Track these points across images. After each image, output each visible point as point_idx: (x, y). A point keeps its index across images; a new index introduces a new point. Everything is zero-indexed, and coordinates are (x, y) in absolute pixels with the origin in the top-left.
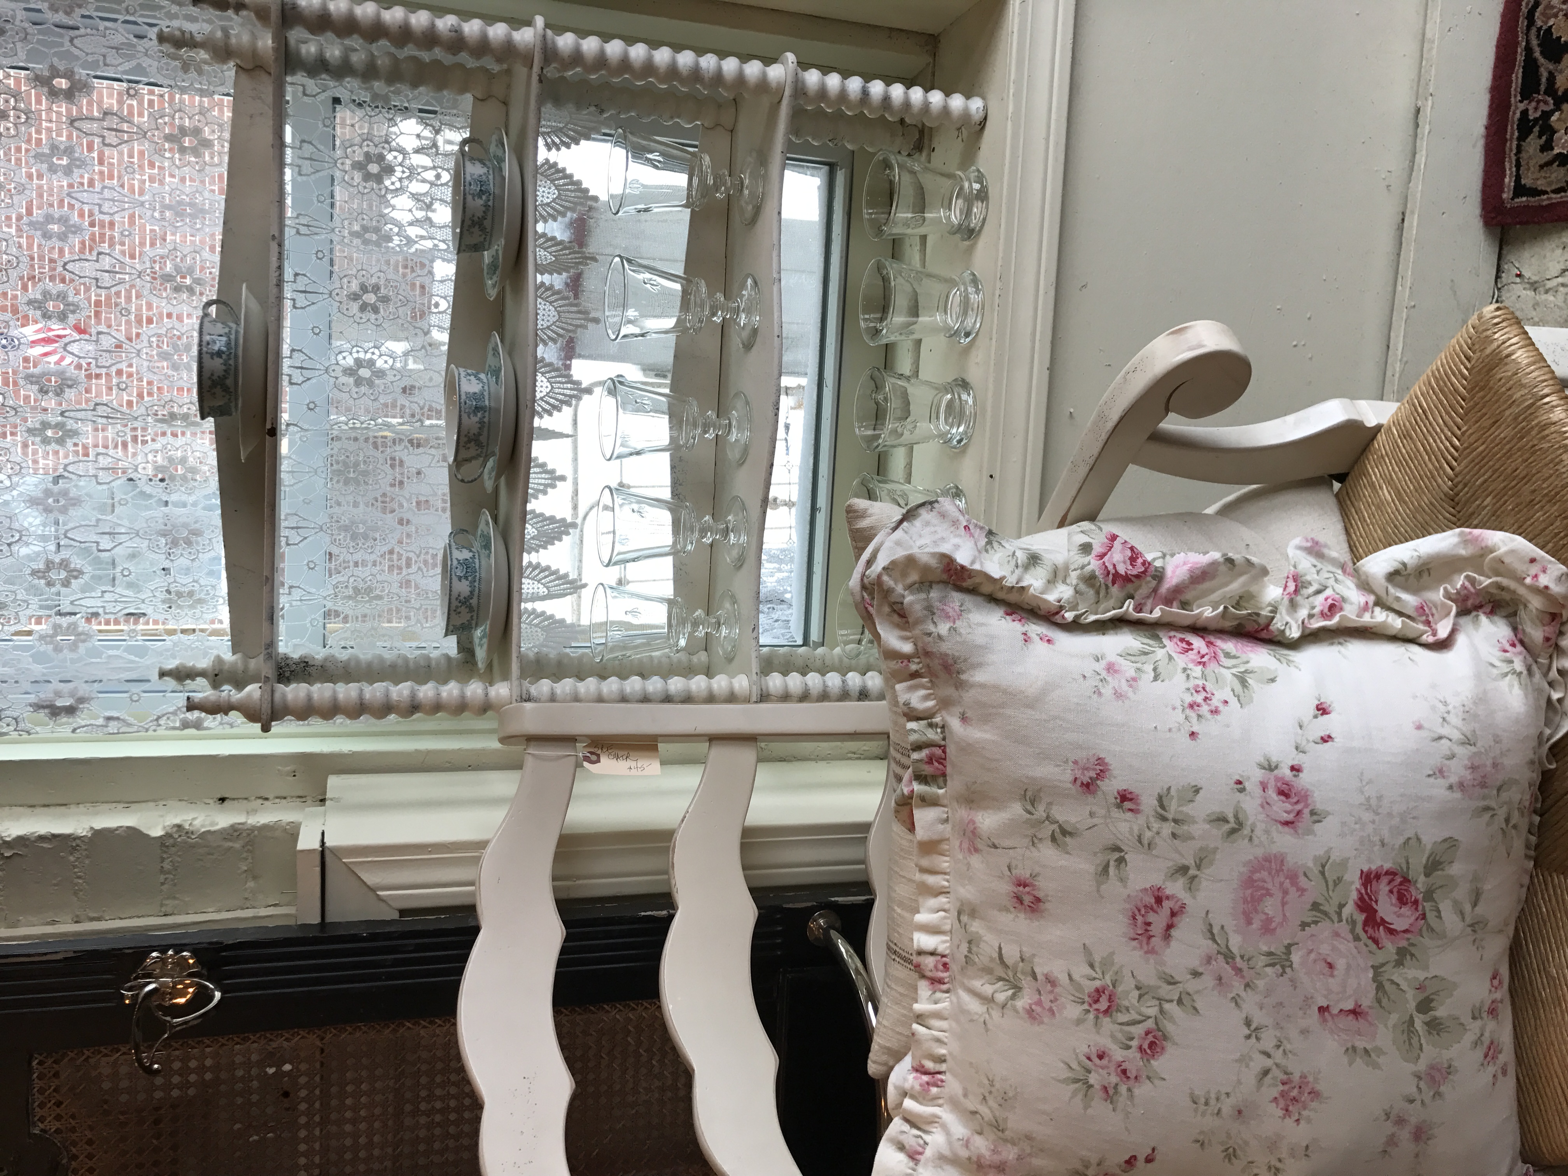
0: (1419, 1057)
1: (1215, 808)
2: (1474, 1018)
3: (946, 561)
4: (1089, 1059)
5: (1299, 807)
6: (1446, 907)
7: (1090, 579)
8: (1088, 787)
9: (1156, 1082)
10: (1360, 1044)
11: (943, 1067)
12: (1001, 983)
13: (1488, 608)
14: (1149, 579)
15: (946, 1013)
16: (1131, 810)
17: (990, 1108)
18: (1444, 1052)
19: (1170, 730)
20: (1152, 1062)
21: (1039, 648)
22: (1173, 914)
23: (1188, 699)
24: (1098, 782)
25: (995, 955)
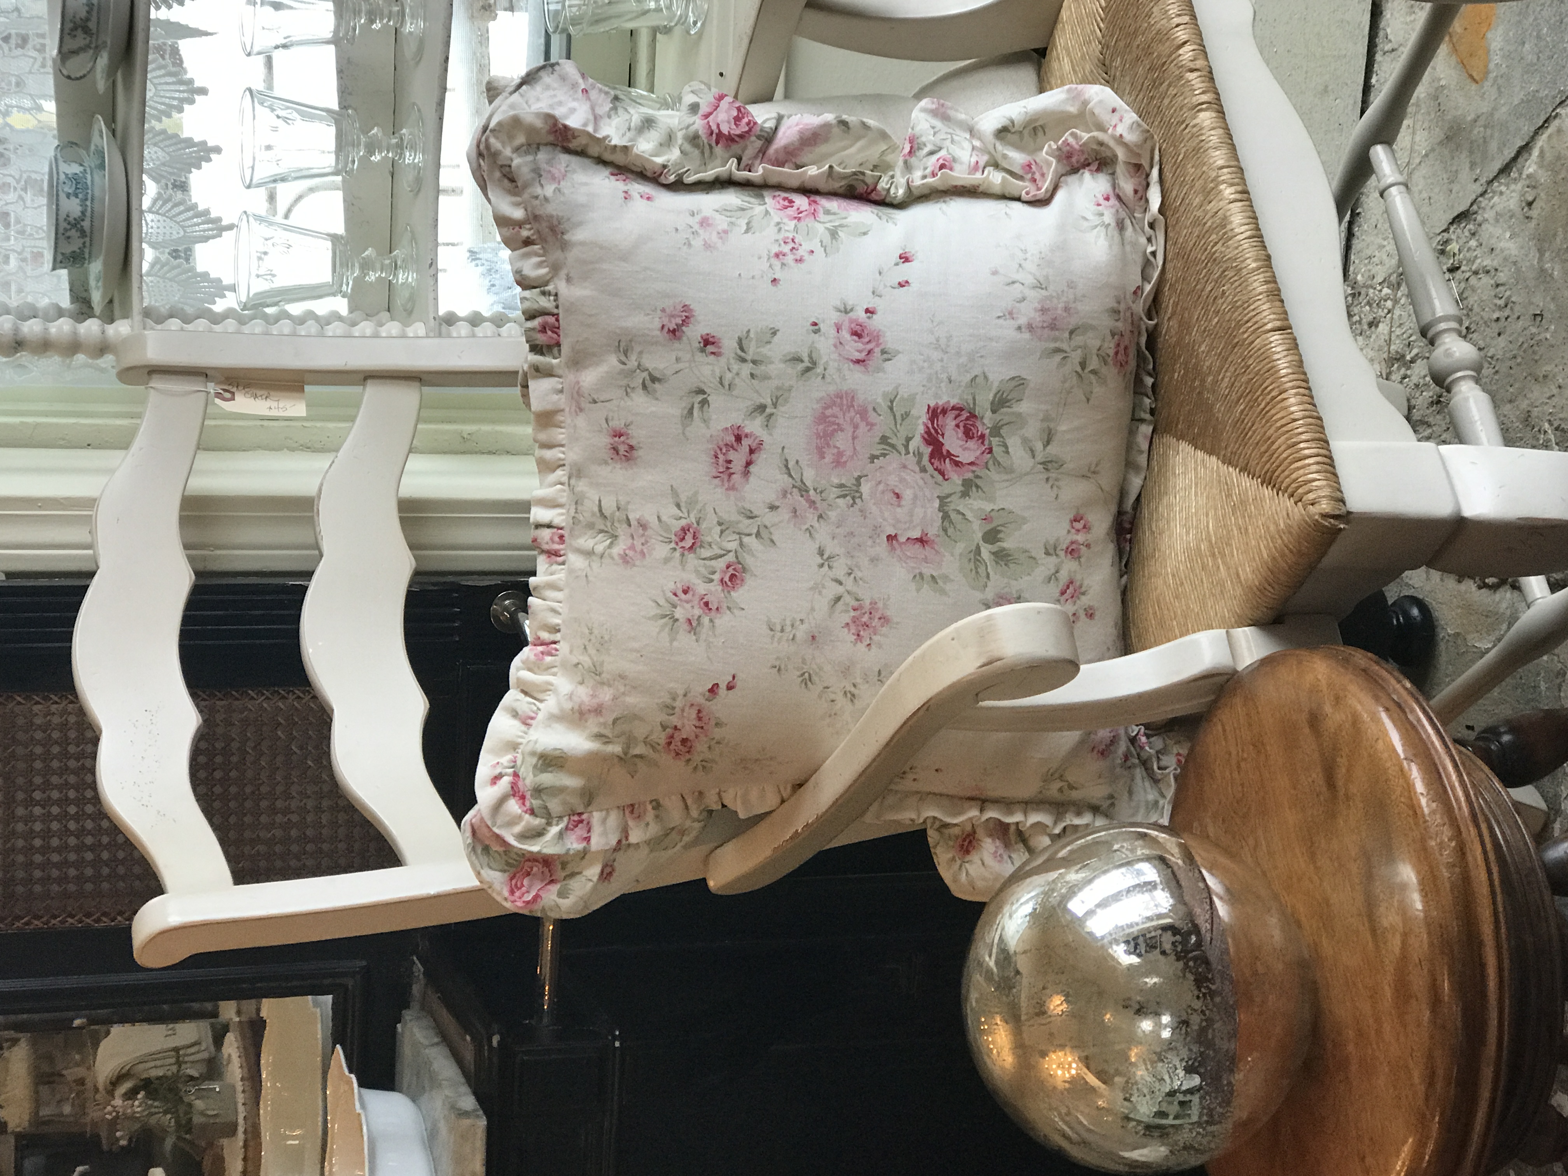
0: (986, 586)
1: (790, 349)
2: (1047, 553)
3: (550, 122)
4: (675, 594)
5: (869, 347)
6: (1014, 443)
7: (694, 139)
8: (674, 333)
9: (735, 611)
10: (927, 571)
11: (558, 637)
12: (601, 535)
13: (1094, 166)
14: (753, 138)
15: (561, 584)
16: (713, 353)
17: (590, 656)
18: (1013, 583)
19: (753, 277)
20: (732, 593)
21: (639, 206)
22: (752, 451)
23: (775, 249)
24: (684, 328)
25: (596, 509)
